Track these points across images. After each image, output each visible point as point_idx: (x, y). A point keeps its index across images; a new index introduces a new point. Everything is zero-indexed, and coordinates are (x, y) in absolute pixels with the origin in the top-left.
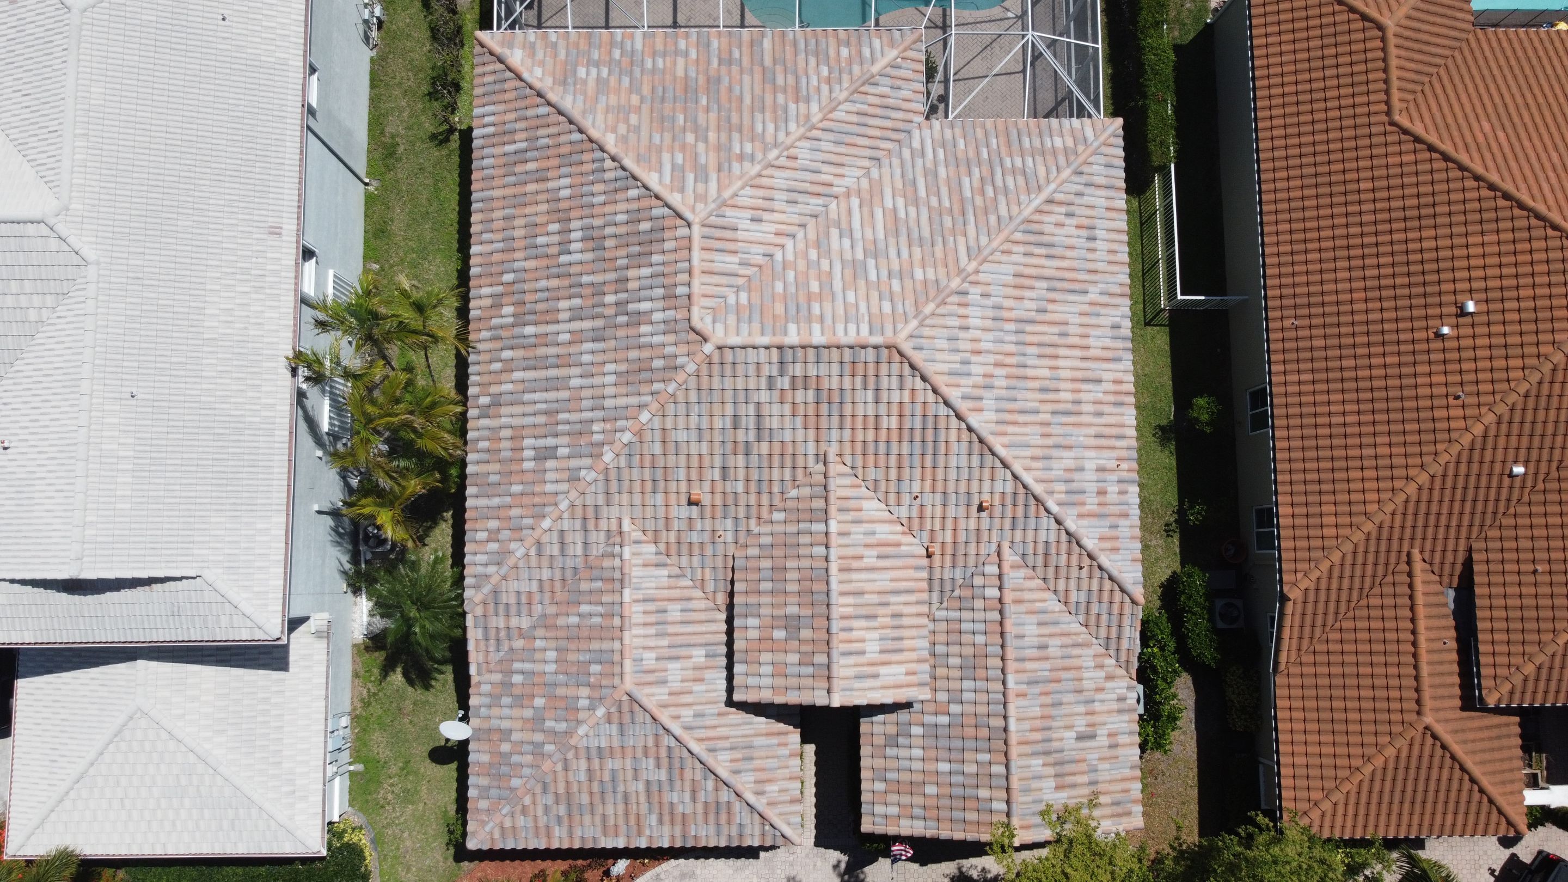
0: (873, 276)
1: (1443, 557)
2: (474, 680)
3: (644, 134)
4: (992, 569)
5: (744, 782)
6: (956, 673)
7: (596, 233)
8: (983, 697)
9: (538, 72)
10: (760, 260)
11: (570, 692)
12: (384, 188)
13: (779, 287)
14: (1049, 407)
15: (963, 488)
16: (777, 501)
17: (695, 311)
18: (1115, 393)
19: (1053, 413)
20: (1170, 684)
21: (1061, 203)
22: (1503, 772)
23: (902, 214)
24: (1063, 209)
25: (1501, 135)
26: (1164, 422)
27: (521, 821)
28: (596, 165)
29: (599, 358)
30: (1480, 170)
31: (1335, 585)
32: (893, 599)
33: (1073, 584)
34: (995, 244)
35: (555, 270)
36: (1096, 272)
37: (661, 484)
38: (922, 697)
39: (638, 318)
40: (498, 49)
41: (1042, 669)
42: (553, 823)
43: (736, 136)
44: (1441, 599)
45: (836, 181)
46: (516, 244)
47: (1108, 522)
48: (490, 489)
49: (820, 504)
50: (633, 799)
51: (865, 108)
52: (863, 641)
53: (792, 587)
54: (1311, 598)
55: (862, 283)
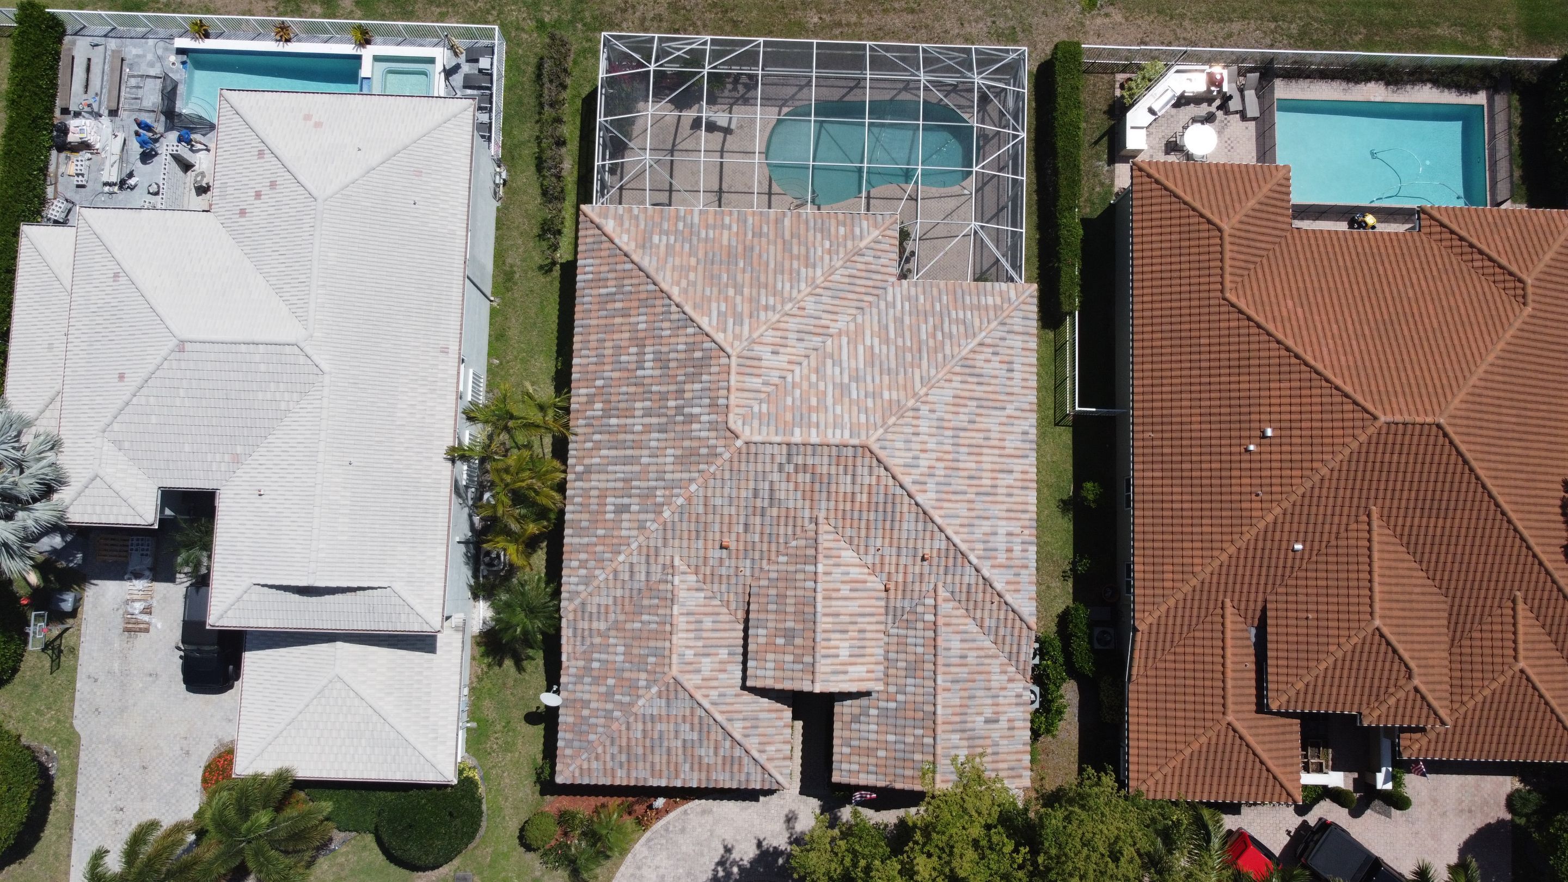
0: (854, 396)
1: (1247, 605)
2: (565, 665)
3: (699, 287)
4: (930, 601)
5: (752, 744)
6: (903, 673)
7: (663, 357)
8: (920, 690)
9: (625, 238)
10: (776, 380)
11: (634, 675)
12: (505, 304)
13: (789, 401)
14: (974, 490)
15: (911, 545)
16: (782, 548)
17: (731, 416)
18: (1023, 480)
19: (977, 494)
20: (1058, 688)
21: (989, 346)
22: (1285, 757)
23: (877, 350)
24: (990, 350)
25: (1299, 310)
26: (1065, 497)
27: (594, 765)
28: (665, 309)
29: (663, 444)
30: (1281, 336)
31: (1171, 621)
32: (860, 619)
33: (986, 613)
34: (940, 376)
35: (633, 380)
36: (1012, 394)
37: (702, 534)
38: (877, 688)
39: (691, 419)
40: (597, 220)
41: (962, 672)
42: (617, 766)
43: (763, 291)
44: (1245, 635)
45: (832, 324)
46: (606, 360)
47: (1012, 571)
48: (579, 533)
49: (811, 552)
50: (673, 752)
51: (854, 272)
52: (837, 648)
53: (790, 609)
54: (1154, 629)
55: (846, 400)
